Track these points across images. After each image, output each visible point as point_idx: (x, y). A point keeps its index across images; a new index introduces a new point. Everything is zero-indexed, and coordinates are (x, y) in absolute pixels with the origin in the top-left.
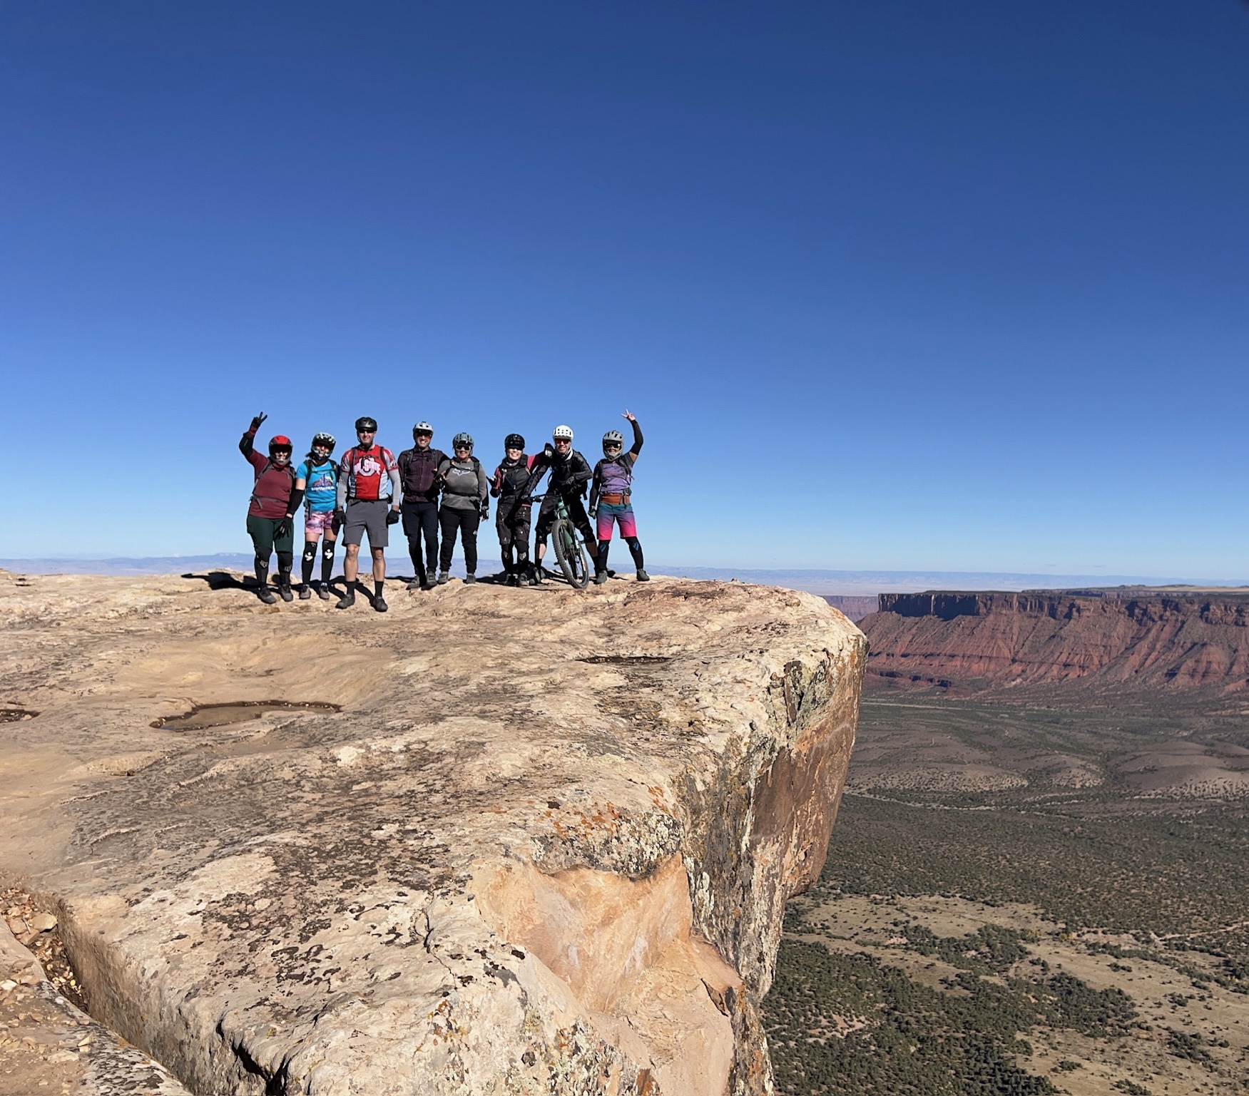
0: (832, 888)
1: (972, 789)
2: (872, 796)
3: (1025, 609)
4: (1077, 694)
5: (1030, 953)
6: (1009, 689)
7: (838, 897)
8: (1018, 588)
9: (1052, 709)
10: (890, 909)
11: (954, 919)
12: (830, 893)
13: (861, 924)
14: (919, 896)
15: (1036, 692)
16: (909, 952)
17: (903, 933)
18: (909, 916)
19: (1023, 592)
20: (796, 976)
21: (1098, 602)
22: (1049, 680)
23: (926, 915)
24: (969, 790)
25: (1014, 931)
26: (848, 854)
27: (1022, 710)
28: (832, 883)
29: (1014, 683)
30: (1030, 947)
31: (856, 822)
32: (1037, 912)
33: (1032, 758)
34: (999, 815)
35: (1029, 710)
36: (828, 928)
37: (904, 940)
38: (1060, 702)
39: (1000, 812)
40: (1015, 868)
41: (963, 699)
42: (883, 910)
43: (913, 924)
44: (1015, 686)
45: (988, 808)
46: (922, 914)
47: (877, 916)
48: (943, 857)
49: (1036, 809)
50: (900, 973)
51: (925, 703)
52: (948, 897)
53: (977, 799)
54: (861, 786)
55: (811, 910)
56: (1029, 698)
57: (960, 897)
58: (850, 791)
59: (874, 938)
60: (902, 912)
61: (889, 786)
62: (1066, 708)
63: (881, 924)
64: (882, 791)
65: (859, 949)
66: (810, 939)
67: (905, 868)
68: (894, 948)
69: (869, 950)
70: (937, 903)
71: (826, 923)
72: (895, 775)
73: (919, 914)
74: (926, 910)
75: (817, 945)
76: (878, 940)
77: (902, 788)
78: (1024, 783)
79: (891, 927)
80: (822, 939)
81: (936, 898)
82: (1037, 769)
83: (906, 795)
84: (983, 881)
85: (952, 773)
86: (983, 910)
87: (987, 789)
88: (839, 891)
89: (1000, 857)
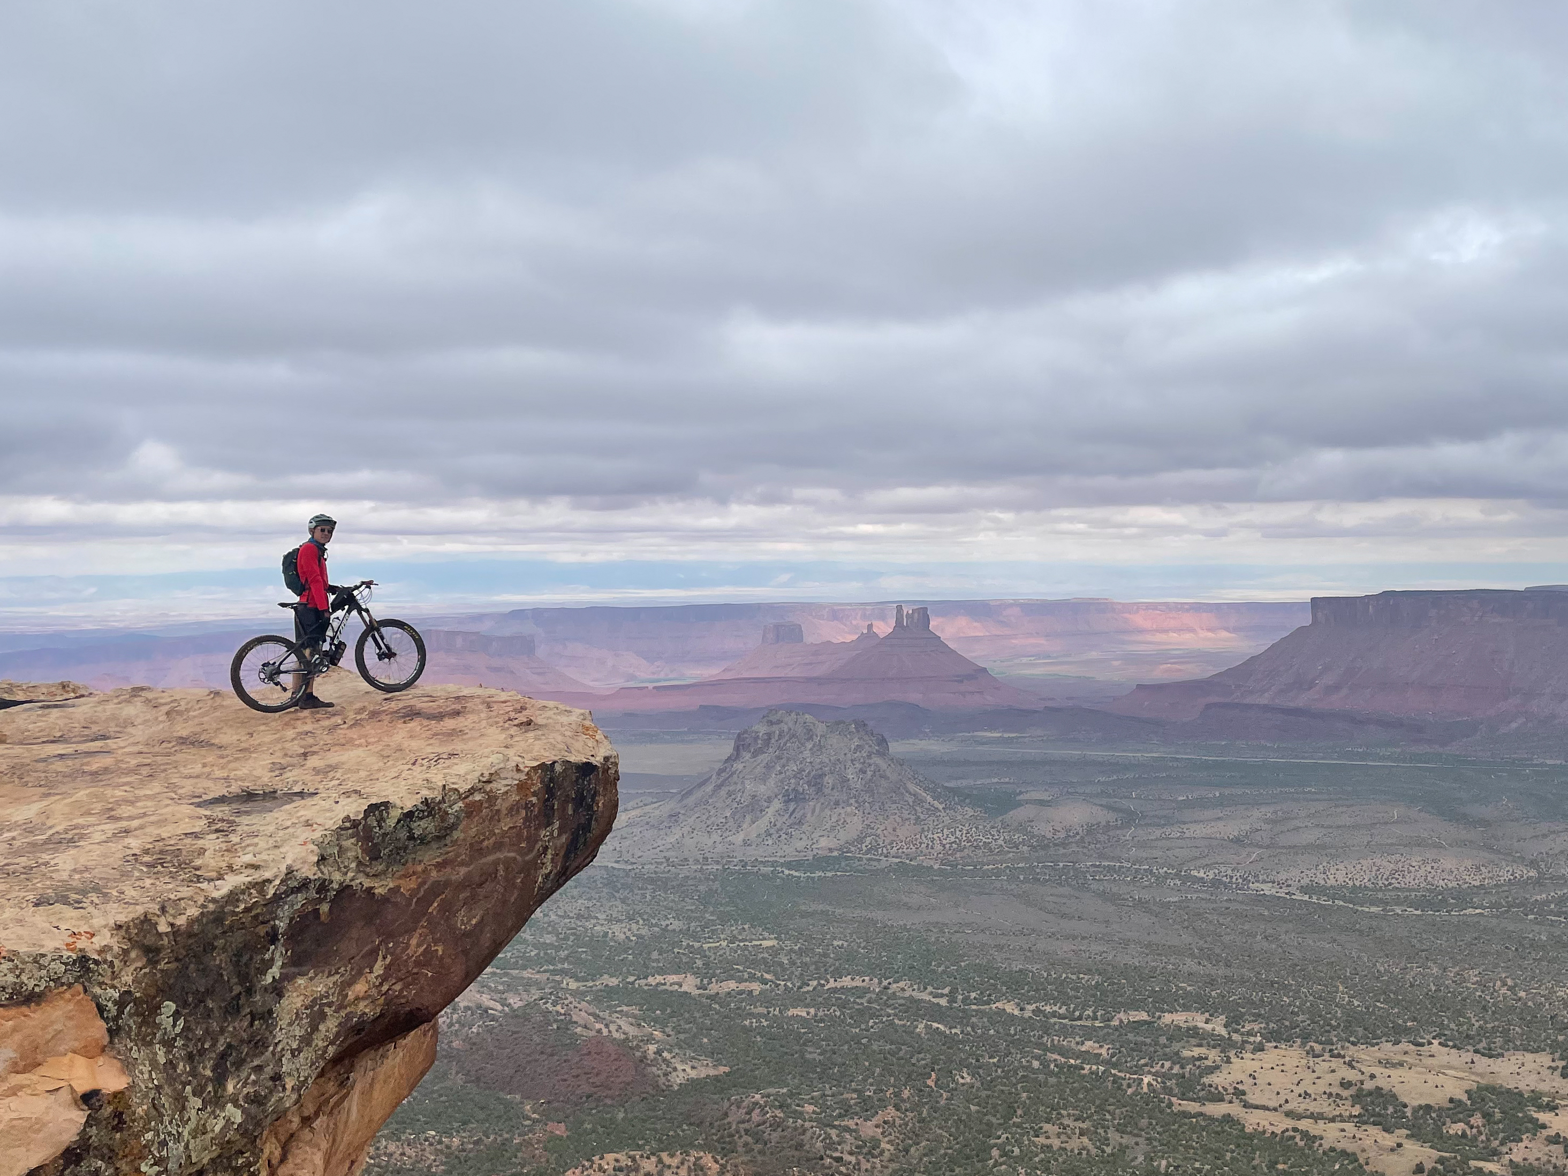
0: (1250, 1033)
1: (1454, 884)
2: (1306, 898)
5: (1544, 1126)
6: (1508, 734)
7: (1260, 1048)
10: (1335, 1063)
11: (1430, 1077)
12: (1247, 1042)
13: (1294, 1087)
14: (1377, 1044)
16: (1364, 1127)
17: (1357, 1098)
18: (1363, 1073)
19: (1526, 589)
20: (1197, 1165)
23: (1387, 1072)
24: (1450, 885)
25: (1521, 1094)
26: (1272, 983)
27: (1527, 766)
28: (1248, 1027)
29: (1514, 725)
30: (1543, 1117)
31: (1283, 937)
32: (1554, 1065)
33: (1545, 836)
34: (1494, 921)
35: (1536, 765)
36: (1244, 1093)
37: (1356, 1110)
39: (1498, 917)
40: (1520, 999)
41: (1441, 750)
42: (1322, 1066)
43: (1369, 1085)
44: (1516, 729)
45: (1478, 911)
46: (1383, 1070)
47: (1315, 1075)
48: (1412, 986)
49: (1551, 912)
50: (1353, 1157)
51: (1383, 758)
52: (1422, 1045)
53: (1463, 897)
54: (1289, 882)
55: (1217, 1067)
56: (1537, 746)
57: (1440, 1044)
58: (1274, 891)
59: (1313, 1107)
60: (1353, 1068)
61: (1332, 882)
63: (1322, 1086)
64: (1321, 890)
65: (1289, 1123)
66: (1216, 1110)
67: (1356, 1003)
68: (1343, 1121)
69: (1304, 1124)
70: (1406, 1053)
71: (1240, 1087)
72: (1341, 866)
73: (1377, 1070)
74: (1387, 1063)
75: (1227, 1119)
76: (1317, 1110)
77: (1351, 883)
78: (1531, 874)
79: (1335, 1090)
80: (1235, 1109)
81: (1404, 1046)
82: (1551, 852)
83: (1355, 894)
84: (1473, 1021)
85: (1424, 862)
86: (1473, 1062)
87: (1477, 883)
88: (1259, 1039)
89: (1498, 983)
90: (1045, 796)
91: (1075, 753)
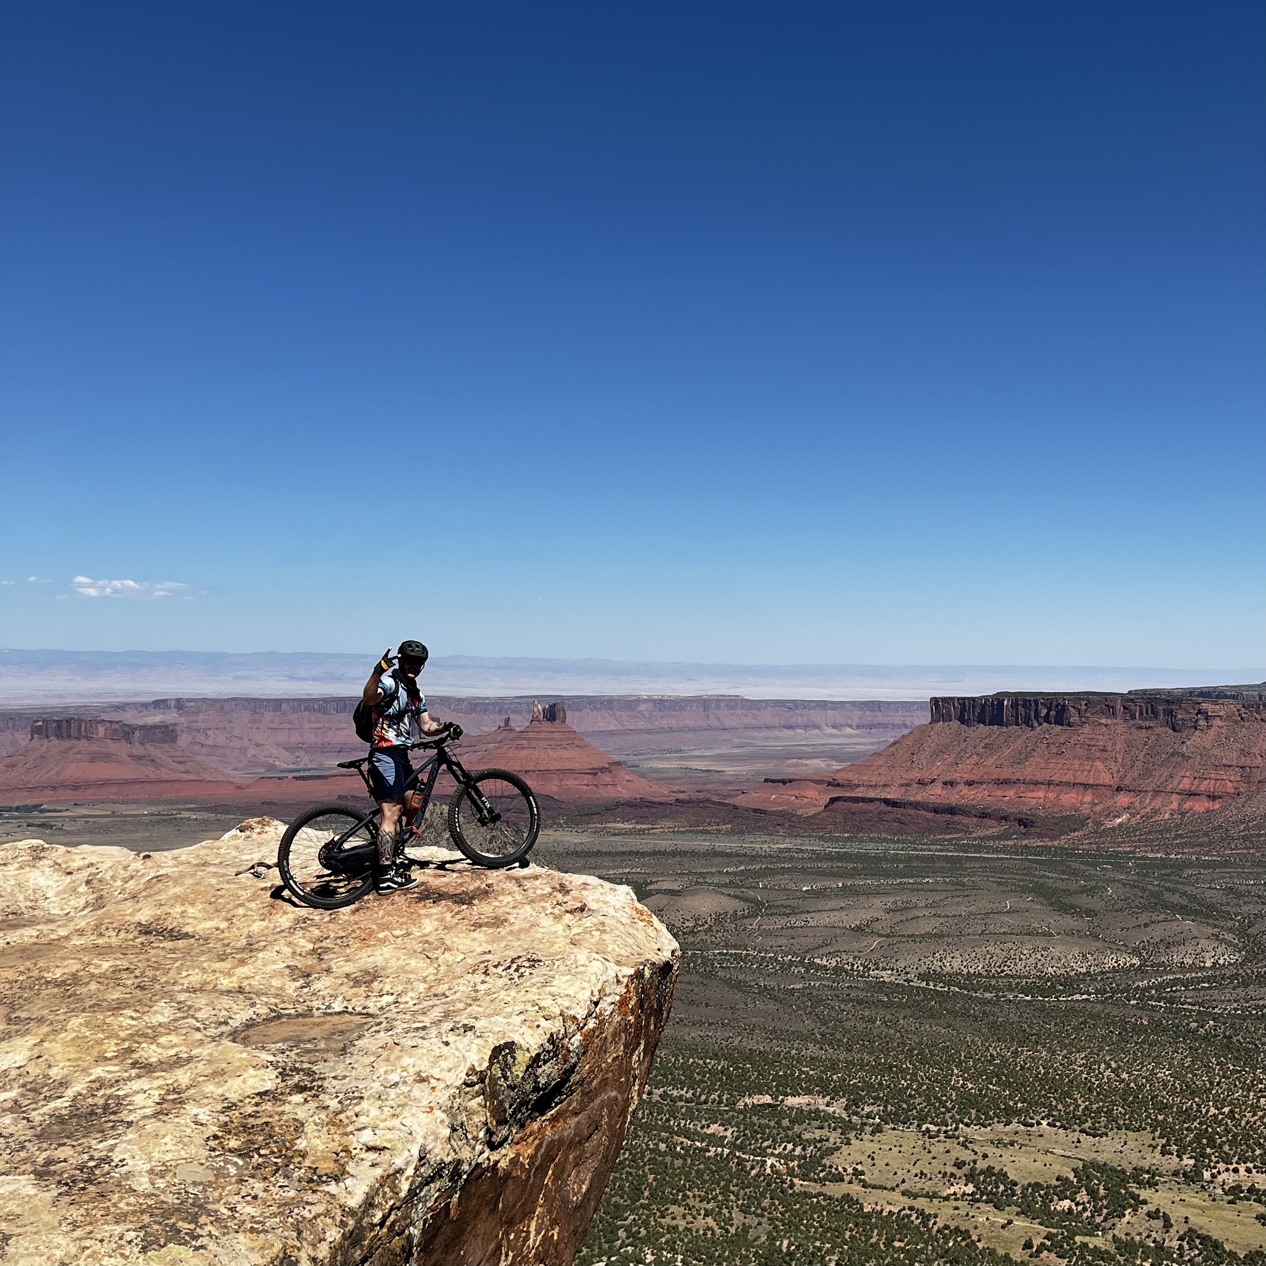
0: (869, 1116)
1: (1062, 971)
2: (924, 984)
3: (1133, 717)
4: (1206, 834)
5: (1145, 1202)
6: (1113, 829)
7: (877, 1130)
8: (1122, 687)
9: (1173, 856)
10: (949, 1144)
11: (1040, 1157)
12: (865, 1124)
13: (910, 1167)
14: (990, 1125)
15: (1150, 833)
16: (978, 1205)
17: (970, 1177)
18: (976, 1153)
19: (1130, 692)
20: (818, 1244)
21: (1232, 707)
22: (1167, 816)
23: (998, 1152)
24: (1058, 973)
25: (1123, 1171)
26: (891, 1067)
27: (1130, 859)
28: (867, 1109)
29: (1119, 821)
30: (1144, 1194)
31: (901, 1021)
32: (1154, 1143)
33: (1146, 925)
34: (1099, 1007)
35: (1139, 858)
36: (862, 1173)
37: (970, 1189)
38: (1183, 845)
39: (1103, 1002)
40: (1123, 1081)
41: (1050, 844)
42: (938, 1148)
43: (981, 1165)
44: (1120, 825)
45: (1085, 997)
46: (994, 1150)
47: (931, 1155)
48: (1022, 1068)
49: (1151, 998)
50: (966, 1235)
51: (996, 851)
52: (1032, 1125)
53: (1070, 983)
54: (908, 969)
55: (838, 1149)
56: (1139, 840)
57: (1048, 1124)
58: (893, 978)
59: (928, 1186)
60: (967, 1148)
61: (948, 969)
62: (1191, 854)
63: (937, 1165)
64: (937, 977)
65: (907, 1201)
66: (835, 1190)
67: (970, 1086)
68: (956, 1199)
69: (921, 1203)
70: (1016, 1133)
71: (859, 1167)
72: (957, 954)
73: (990, 1150)
74: (999, 1143)
75: (847, 1198)
76: (933, 1189)
77: (965, 971)
78: (1134, 961)
79: (950, 1169)
80: (855, 1189)
81: (1014, 1126)
82: (1152, 941)
83: (970, 981)
84: (1080, 1102)
85: (1035, 950)
86: (1079, 1141)
87: (1084, 970)
88: (877, 1120)
89: (1103, 1066)
90: (675, 886)
91: (702, 844)
